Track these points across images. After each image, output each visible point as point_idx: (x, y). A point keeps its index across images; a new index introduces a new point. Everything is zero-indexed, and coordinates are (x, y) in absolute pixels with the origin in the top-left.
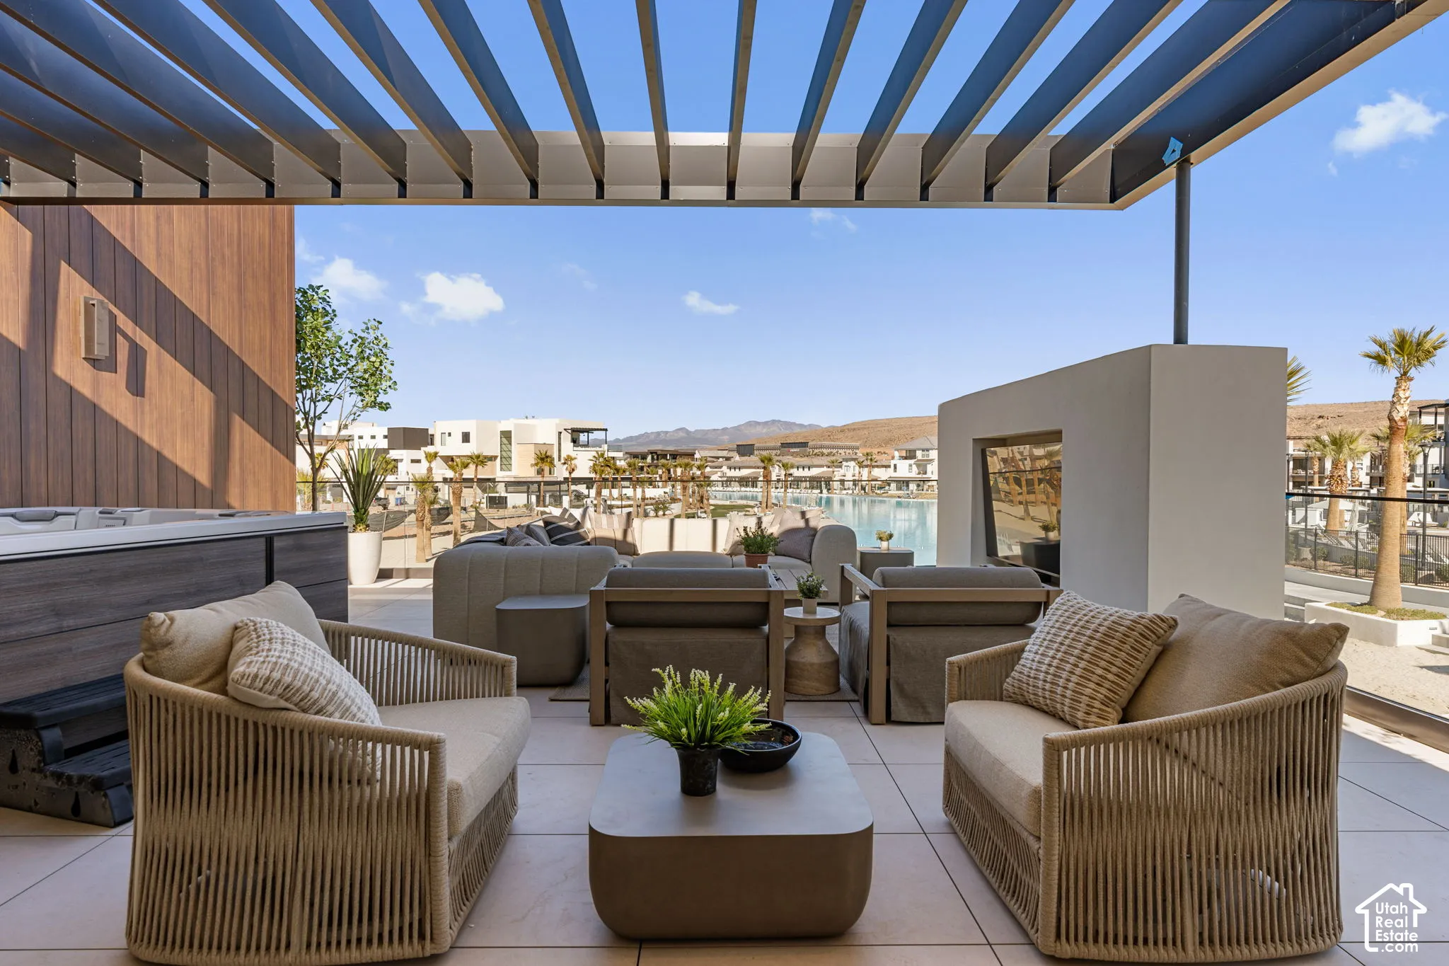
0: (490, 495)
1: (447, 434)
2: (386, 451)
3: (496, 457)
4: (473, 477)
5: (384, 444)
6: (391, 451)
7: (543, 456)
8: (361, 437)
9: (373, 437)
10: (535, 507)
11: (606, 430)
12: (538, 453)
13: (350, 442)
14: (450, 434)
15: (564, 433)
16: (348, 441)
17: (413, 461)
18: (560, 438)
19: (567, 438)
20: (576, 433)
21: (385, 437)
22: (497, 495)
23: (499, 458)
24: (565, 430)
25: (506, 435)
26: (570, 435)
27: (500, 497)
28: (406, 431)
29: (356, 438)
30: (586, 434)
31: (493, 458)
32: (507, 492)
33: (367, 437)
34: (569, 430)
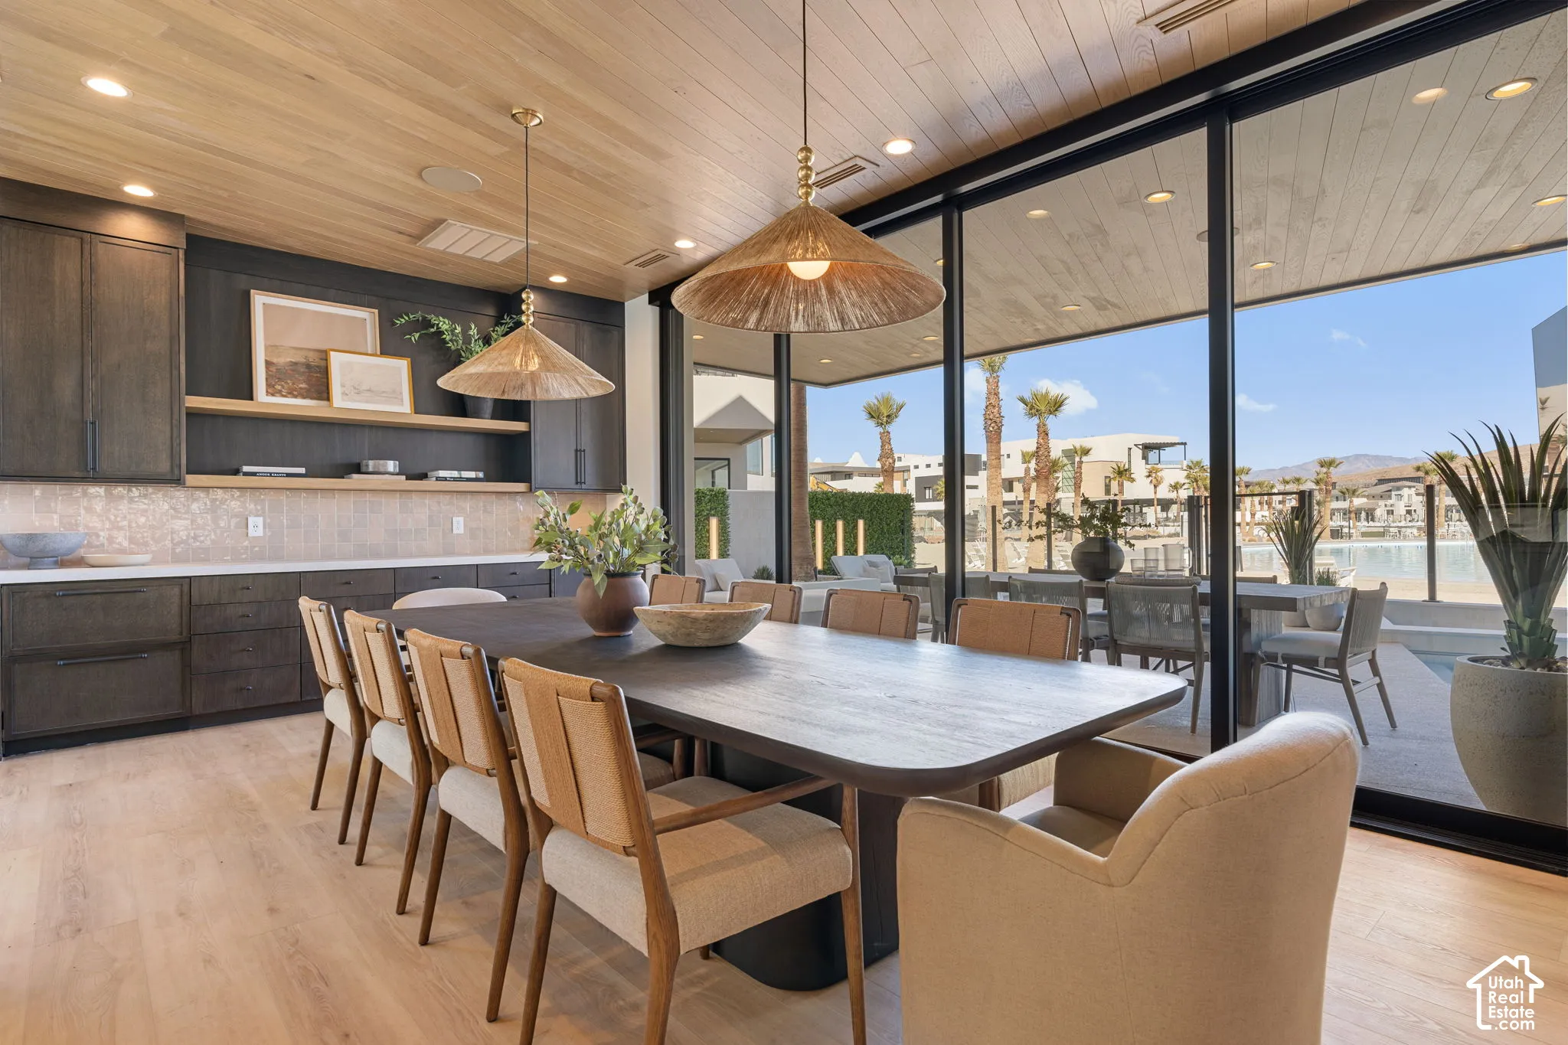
1: (1006, 455)
7: (1122, 469)
8: (916, 467)
9: (928, 466)
11: (1185, 444)
12: (1116, 467)
13: (906, 474)
14: (1008, 456)
15: (1134, 449)
17: (969, 487)
18: (1129, 455)
19: (1137, 453)
20: (1146, 449)
21: (940, 465)
24: (1130, 446)
26: (1140, 451)
29: (912, 468)
30: (1156, 451)
33: (922, 467)
34: (1141, 447)
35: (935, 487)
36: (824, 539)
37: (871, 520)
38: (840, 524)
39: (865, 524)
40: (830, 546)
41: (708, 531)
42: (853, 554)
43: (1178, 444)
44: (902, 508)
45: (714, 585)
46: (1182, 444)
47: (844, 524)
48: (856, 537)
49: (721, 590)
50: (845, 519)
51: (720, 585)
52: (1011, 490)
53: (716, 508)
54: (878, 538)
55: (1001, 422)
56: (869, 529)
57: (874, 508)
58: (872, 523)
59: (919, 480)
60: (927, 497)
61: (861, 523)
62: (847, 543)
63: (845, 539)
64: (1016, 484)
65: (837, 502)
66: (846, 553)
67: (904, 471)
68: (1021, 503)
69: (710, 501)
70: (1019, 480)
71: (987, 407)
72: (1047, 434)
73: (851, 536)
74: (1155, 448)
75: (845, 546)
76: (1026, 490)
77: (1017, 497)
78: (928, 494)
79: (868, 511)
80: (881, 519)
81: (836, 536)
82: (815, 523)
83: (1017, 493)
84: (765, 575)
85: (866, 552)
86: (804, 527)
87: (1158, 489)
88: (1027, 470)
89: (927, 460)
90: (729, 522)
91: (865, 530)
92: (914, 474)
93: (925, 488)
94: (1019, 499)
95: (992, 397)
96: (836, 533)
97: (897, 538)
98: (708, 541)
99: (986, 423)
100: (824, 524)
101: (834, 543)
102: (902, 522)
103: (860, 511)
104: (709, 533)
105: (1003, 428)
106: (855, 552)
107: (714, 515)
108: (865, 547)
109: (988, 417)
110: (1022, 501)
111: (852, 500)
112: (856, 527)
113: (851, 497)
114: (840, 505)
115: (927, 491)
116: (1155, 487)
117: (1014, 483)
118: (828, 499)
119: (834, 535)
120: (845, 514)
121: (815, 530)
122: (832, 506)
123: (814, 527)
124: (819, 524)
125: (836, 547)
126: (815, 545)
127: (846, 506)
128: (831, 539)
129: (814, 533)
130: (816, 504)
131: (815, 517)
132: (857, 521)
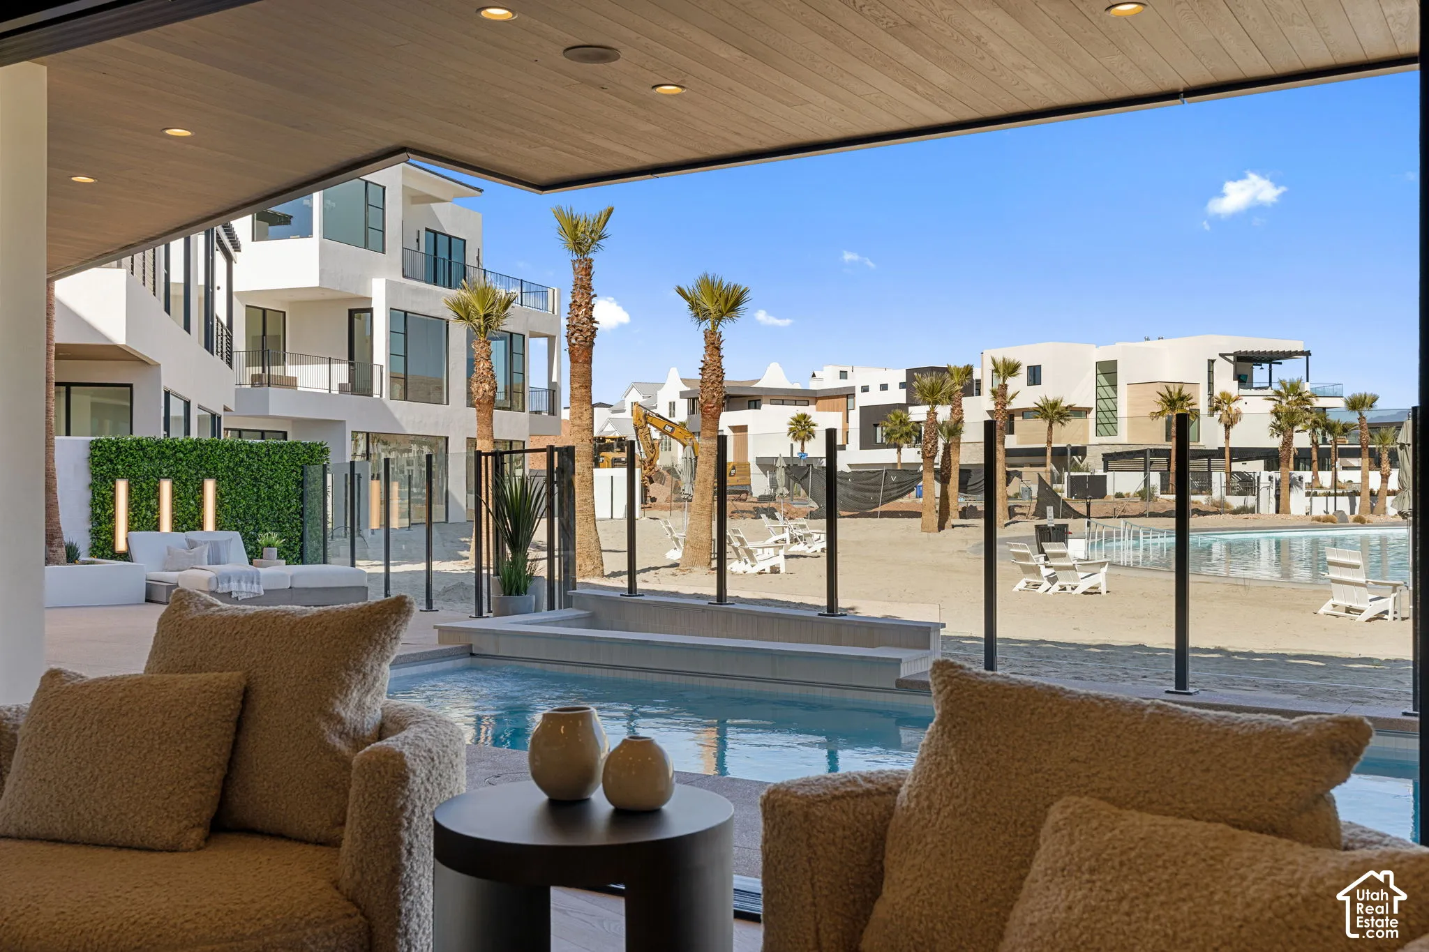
0: (1072, 474)
1: (1023, 372)
2: (904, 407)
3: (1088, 410)
4: (1044, 445)
5: (900, 397)
6: (911, 409)
7: (1175, 397)
8: (865, 389)
9: (884, 387)
10: (1158, 492)
11: (1308, 354)
12: (1166, 393)
13: (848, 400)
15: (1220, 362)
16: (847, 396)
18: (1211, 372)
19: (1225, 369)
20: (1245, 363)
21: (902, 386)
22: (1089, 474)
23: (1093, 412)
24: (1222, 355)
25: (1108, 371)
26: (1232, 366)
27: (1092, 478)
29: (858, 391)
30: (1266, 366)
31: (1082, 412)
32: (1106, 469)
33: (875, 388)
34: (1232, 358)
36: (134, 507)
37: (233, 480)
38: (166, 486)
39: (218, 486)
40: (144, 517)
42: (193, 529)
43: (1297, 353)
46: (1302, 353)
47: (175, 486)
48: (199, 505)
50: (174, 477)
54: (248, 506)
56: (226, 494)
58: (237, 485)
59: (867, 412)
60: (879, 441)
62: (180, 514)
63: (176, 507)
65: (163, 453)
66: (177, 528)
67: (844, 396)
73: (188, 504)
74: (1265, 362)
75: (175, 517)
78: (881, 434)
82: (114, 483)
87: (1231, 430)
89: (884, 377)
91: (219, 496)
92: (862, 400)
93: (876, 425)
100: (130, 486)
101: (153, 514)
102: (301, 484)
103: (209, 467)
106: (197, 526)
108: (217, 520)
112: (200, 489)
114: (168, 458)
115: (879, 429)
116: (1227, 427)
117: (1016, 418)
119: (153, 502)
120: (178, 472)
121: (115, 494)
122: (151, 459)
123: (114, 490)
124: (122, 486)
125: (158, 520)
126: (114, 516)
127: (181, 459)
128: (148, 507)
129: (113, 498)
130: (117, 456)
131: (115, 475)
132: (203, 482)
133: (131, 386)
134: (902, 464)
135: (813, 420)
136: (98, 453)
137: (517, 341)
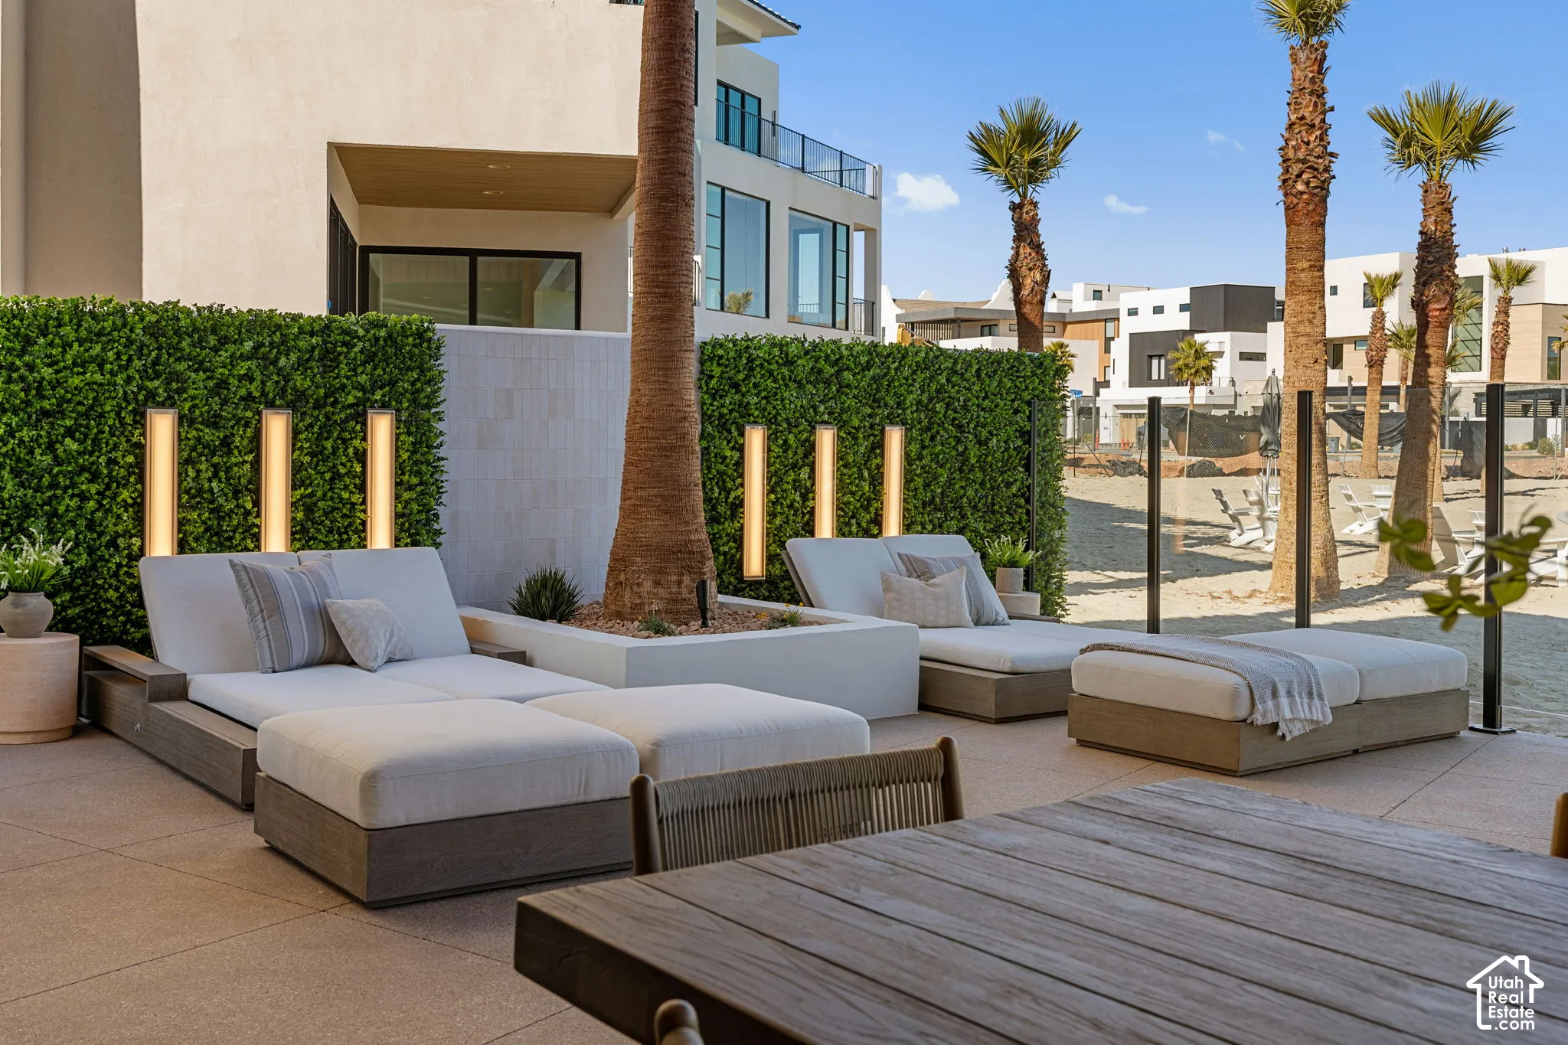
2: (1190, 334)
5: (1183, 322)
6: (1197, 336)
8: (1133, 312)
9: (1158, 310)
13: (1110, 325)
16: (1110, 320)
17: (1245, 356)
21: (1183, 308)
22: (1461, 419)
28: (1230, 292)
29: (1124, 314)
33: (1145, 311)
35: (1171, 355)
36: (773, 483)
37: (929, 429)
38: (826, 440)
39: (908, 441)
40: (791, 506)
41: (362, 457)
42: (867, 533)
44: (1027, 396)
45: (322, 647)
47: (840, 440)
48: (878, 480)
49: (352, 663)
50: (839, 421)
51: (347, 643)
52: (1337, 362)
53: (392, 383)
54: (950, 482)
55: (1327, 169)
56: (920, 458)
57: (938, 391)
58: (933, 438)
59: (1137, 340)
60: (1155, 376)
61: (895, 439)
62: (848, 498)
63: (841, 486)
64: (1348, 349)
65: (820, 371)
66: (842, 529)
67: (1106, 321)
68: (1361, 391)
69: (370, 358)
70: (1356, 341)
71: (1291, 126)
72: (1449, 211)
73: (861, 477)
75: (840, 507)
76: (1376, 364)
77: (1350, 379)
78: (1157, 368)
79: (919, 402)
80: (960, 427)
81: (812, 476)
82: (742, 434)
83: (1354, 369)
84: (545, 603)
85: (908, 527)
86: (673, 448)
88: (1379, 319)
89: (1157, 297)
90: (440, 426)
91: (908, 459)
92: (1128, 326)
93: (1151, 357)
94: (1354, 384)
95: (1306, 99)
96: (812, 467)
97: (1009, 485)
98: (362, 488)
99: (1286, 171)
100: (771, 439)
101: (805, 498)
102: (1026, 436)
103: (891, 402)
104: (364, 463)
105: (1333, 186)
106: (873, 527)
107: (385, 406)
108: (905, 510)
109: (1291, 154)
110: (1365, 388)
111: (868, 366)
112: (878, 447)
113: (864, 359)
114: (828, 383)
115: (1155, 362)
117: (1345, 349)
118: (789, 363)
119: (804, 473)
120: (843, 411)
121: (742, 457)
122: (800, 385)
123: (741, 449)
124: (755, 440)
125: (812, 512)
126: (741, 504)
127: (848, 386)
128: (796, 484)
129: (740, 464)
130: (747, 378)
131: (744, 416)
132: (883, 432)
133: (577, 257)
134: (1194, 405)
135: (1071, 349)
136: (717, 371)
137: (841, 232)
